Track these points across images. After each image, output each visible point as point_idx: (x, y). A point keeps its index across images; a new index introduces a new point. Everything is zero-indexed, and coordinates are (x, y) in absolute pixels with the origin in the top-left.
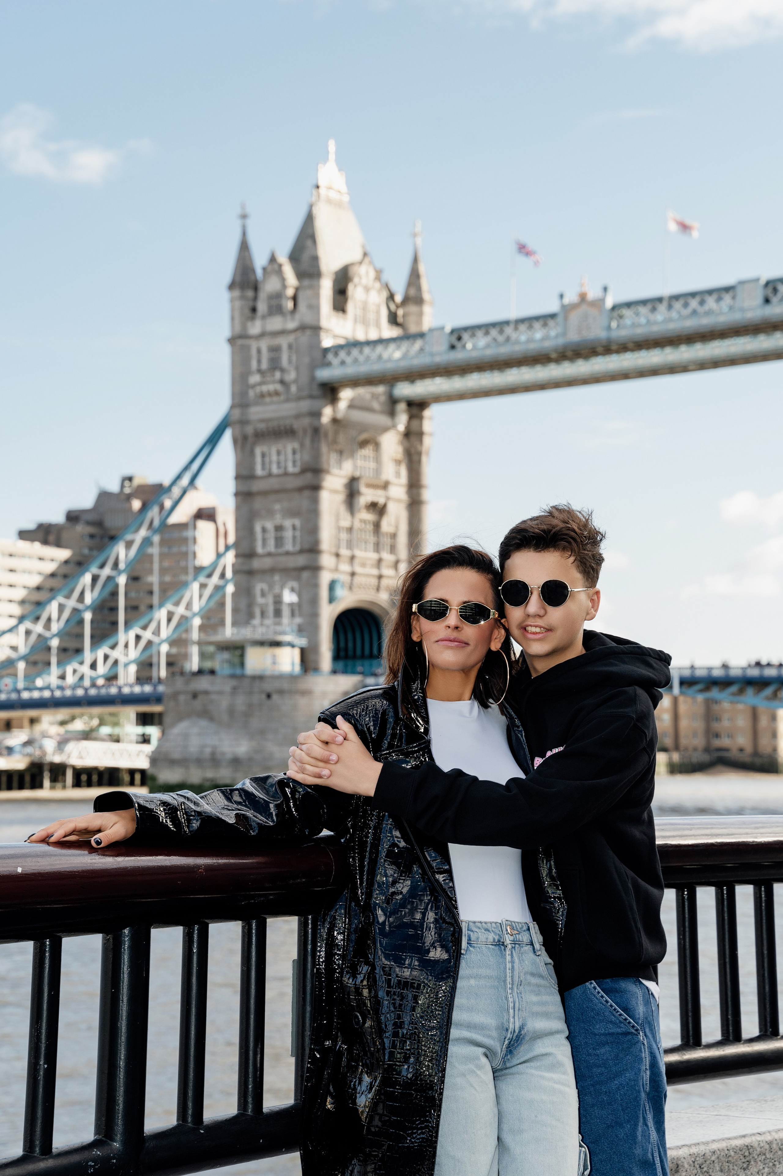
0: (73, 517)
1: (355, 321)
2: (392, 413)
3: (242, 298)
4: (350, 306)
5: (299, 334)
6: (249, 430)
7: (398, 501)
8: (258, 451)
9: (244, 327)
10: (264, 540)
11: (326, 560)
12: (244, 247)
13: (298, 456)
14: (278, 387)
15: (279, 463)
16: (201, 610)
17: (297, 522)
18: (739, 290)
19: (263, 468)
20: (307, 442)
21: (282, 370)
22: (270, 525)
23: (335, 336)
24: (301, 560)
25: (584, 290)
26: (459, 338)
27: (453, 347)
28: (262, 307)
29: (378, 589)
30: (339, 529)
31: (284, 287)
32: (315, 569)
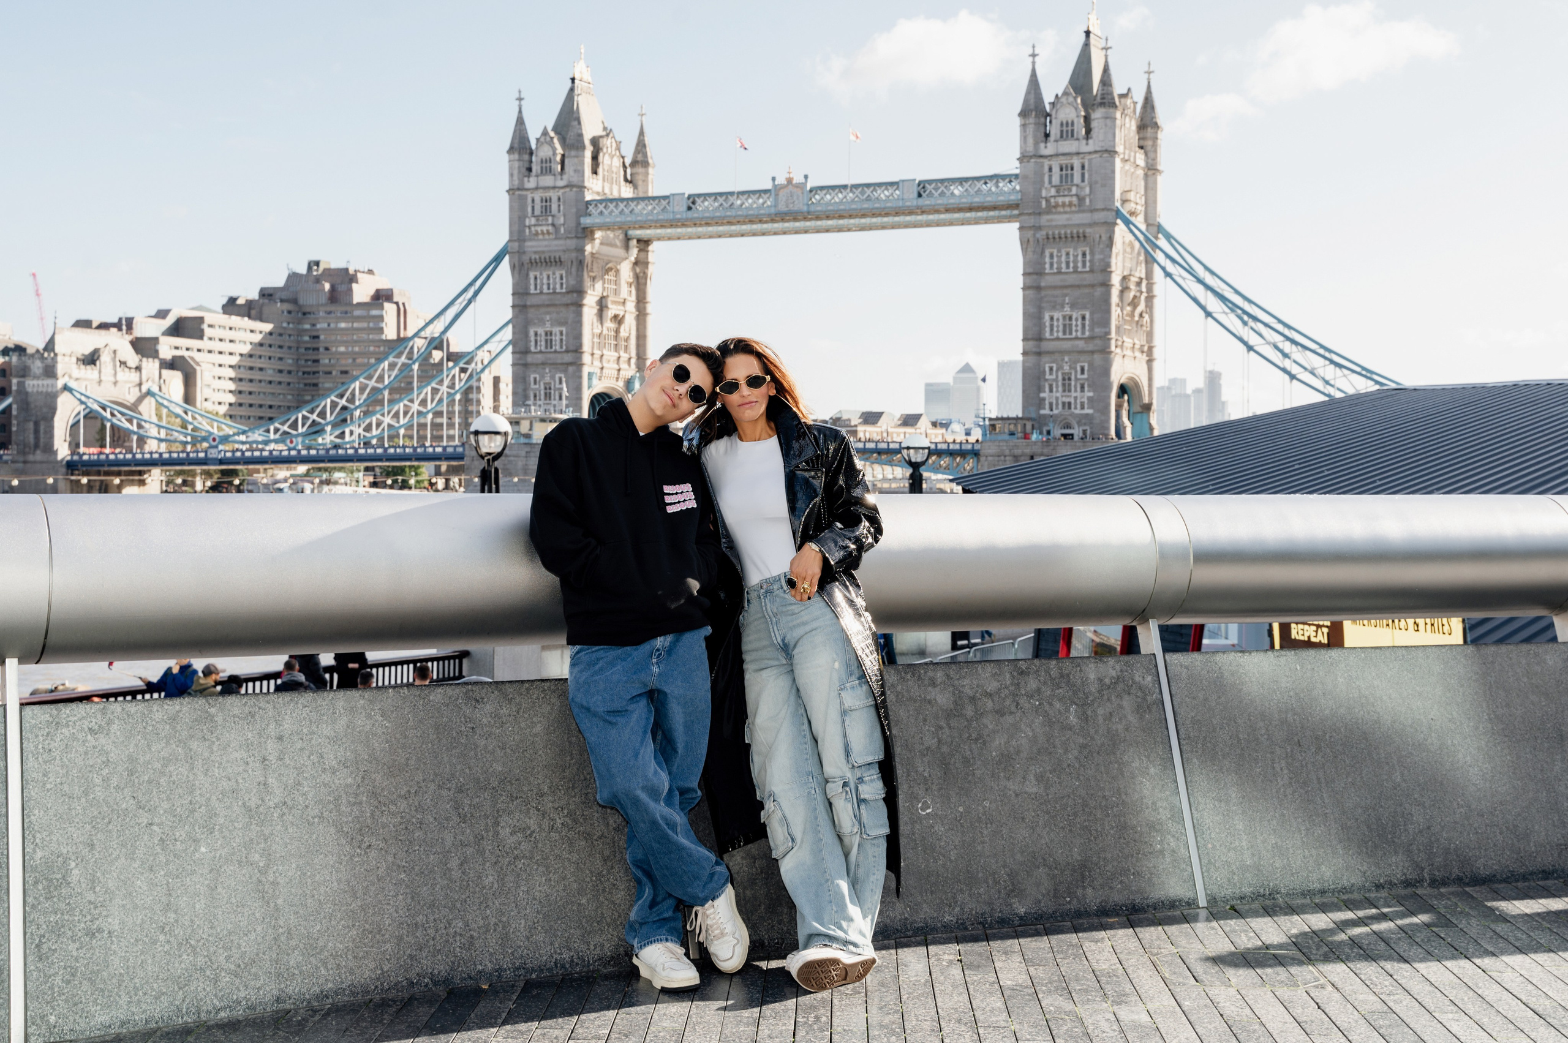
0: (267, 294)
1: (604, 180)
2: (627, 248)
3: (519, 160)
4: (600, 170)
5: (568, 190)
6: (526, 258)
7: (631, 313)
8: (532, 275)
9: (521, 182)
10: (536, 342)
11: (586, 358)
12: (520, 121)
13: (564, 281)
14: (550, 228)
15: (549, 284)
16: (460, 388)
17: (564, 329)
18: (901, 184)
19: (536, 289)
20: (574, 270)
21: (553, 216)
22: (541, 331)
23: (593, 192)
24: (568, 358)
25: (791, 176)
26: (694, 203)
27: (689, 208)
28: (536, 168)
29: (617, 379)
30: (593, 335)
31: (555, 154)
32: (578, 365)
